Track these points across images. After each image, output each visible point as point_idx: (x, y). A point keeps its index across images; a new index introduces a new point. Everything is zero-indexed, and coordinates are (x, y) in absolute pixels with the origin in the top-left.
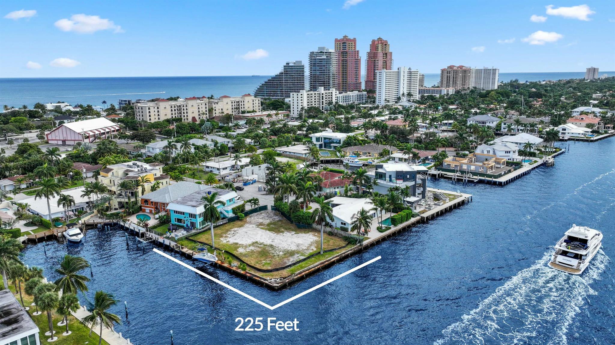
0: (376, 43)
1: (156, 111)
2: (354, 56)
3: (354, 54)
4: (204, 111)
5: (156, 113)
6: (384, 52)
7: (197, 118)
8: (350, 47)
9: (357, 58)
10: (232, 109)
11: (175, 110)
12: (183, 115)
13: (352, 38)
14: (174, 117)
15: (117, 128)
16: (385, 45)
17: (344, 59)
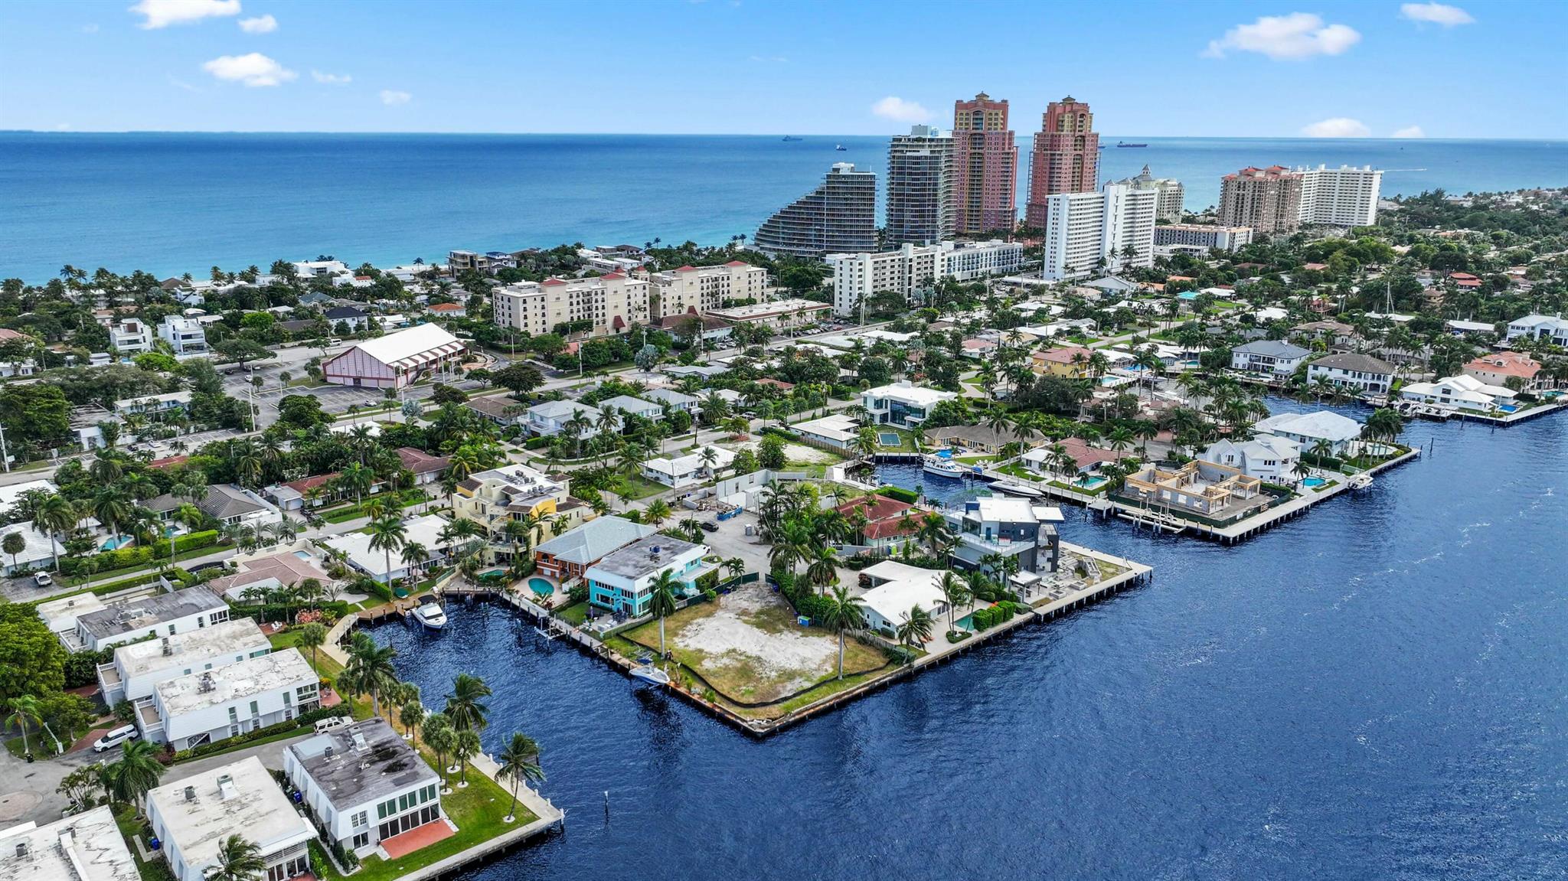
0: (1059, 110)
1: (539, 307)
2: (1000, 146)
3: (1001, 141)
4: (641, 303)
5: (539, 311)
6: (1078, 134)
7: (625, 320)
8: (993, 122)
9: (1007, 151)
10: (702, 295)
11: (578, 303)
12: (595, 312)
13: (998, 100)
14: (575, 319)
15: (460, 348)
16: (1082, 116)
17: (977, 151)
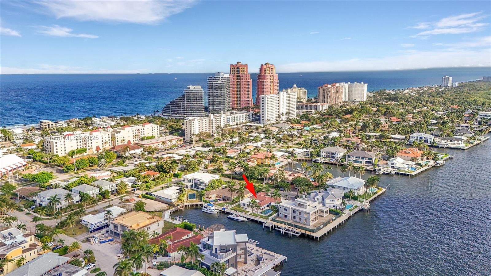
0: (265, 67)
2: (246, 79)
3: (246, 78)
4: (107, 140)
5: (63, 146)
6: (271, 74)
7: (101, 147)
8: (243, 71)
9: (248, 80)
10: (133, 136)
11: (80, 142)
12: (88, 145)
13: (244, 64)
14: (79, 148)
15: (25, 163)
16: (272, 69)
17: (238, 81)
